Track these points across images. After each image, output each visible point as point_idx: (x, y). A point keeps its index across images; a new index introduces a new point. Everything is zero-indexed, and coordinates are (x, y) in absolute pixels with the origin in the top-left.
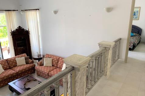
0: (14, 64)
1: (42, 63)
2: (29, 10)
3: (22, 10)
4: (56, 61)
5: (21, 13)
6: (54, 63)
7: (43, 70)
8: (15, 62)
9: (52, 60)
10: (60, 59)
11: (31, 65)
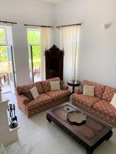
0: (48, 88)
1: (79, 90)
2: (67, 26)
3: (57, 27)
4: (101, 91)
5: (56, 30)
6: (97, 93)
7: (84, 100)
8: (49, 85)
9: (95, 88)
10: (107, 88)
11: (67, 91)
